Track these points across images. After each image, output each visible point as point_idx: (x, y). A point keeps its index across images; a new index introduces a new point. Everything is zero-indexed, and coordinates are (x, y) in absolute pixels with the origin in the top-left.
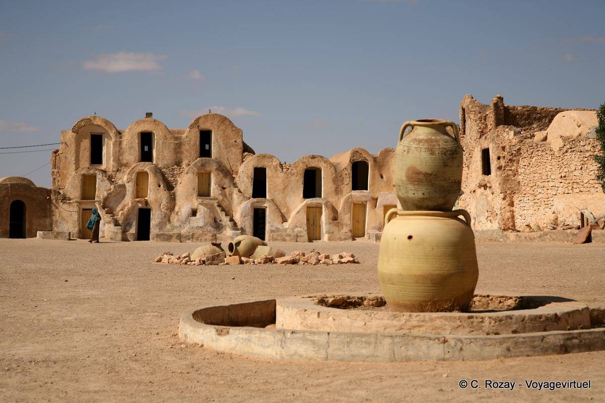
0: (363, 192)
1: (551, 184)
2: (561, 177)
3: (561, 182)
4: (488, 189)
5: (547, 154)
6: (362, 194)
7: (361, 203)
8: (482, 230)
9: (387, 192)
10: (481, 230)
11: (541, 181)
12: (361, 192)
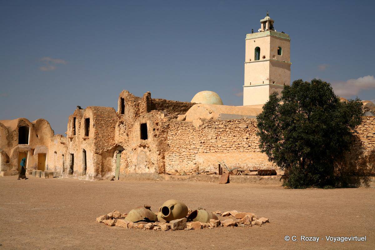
0: (26, 145)
1: (193, 146)
2: (201, 143)
3: (201, 146)
4: (146, 148)
5: (189, 128)
6: (25, 146)
7: (24, 152)
8: (142, 173)
9: (40, 146)
10: (140, 173)
11: (185, 144)
12: (24, 145)
